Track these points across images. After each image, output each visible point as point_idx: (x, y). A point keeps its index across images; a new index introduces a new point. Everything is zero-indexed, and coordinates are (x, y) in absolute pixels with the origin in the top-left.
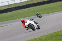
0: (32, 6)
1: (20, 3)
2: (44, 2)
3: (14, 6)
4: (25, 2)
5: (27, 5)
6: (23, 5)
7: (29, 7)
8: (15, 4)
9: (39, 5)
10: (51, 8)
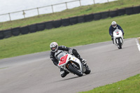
0: (49, 28)
1: (23, 19)
2: (77, 18)
3: (9, 28)
4: (34, 17)
5: (37, 25)
6: (30, 24)
7: (42, 29)
8: (10, 22)
9: (65, 26)
10: (91, 31)
